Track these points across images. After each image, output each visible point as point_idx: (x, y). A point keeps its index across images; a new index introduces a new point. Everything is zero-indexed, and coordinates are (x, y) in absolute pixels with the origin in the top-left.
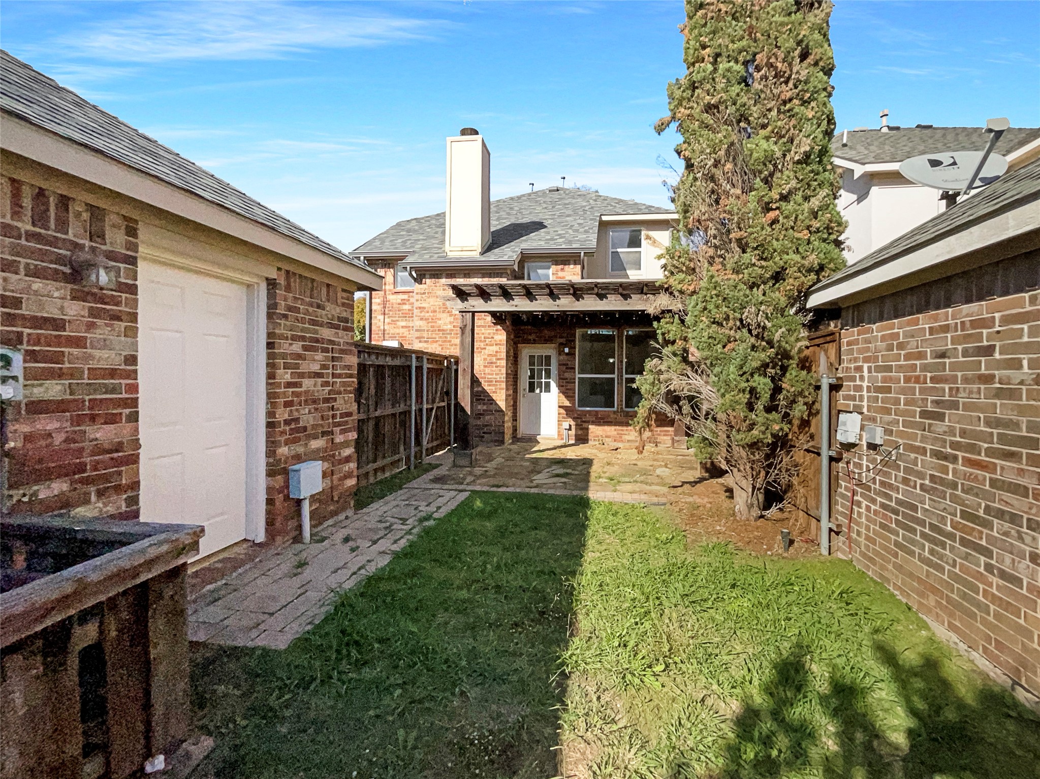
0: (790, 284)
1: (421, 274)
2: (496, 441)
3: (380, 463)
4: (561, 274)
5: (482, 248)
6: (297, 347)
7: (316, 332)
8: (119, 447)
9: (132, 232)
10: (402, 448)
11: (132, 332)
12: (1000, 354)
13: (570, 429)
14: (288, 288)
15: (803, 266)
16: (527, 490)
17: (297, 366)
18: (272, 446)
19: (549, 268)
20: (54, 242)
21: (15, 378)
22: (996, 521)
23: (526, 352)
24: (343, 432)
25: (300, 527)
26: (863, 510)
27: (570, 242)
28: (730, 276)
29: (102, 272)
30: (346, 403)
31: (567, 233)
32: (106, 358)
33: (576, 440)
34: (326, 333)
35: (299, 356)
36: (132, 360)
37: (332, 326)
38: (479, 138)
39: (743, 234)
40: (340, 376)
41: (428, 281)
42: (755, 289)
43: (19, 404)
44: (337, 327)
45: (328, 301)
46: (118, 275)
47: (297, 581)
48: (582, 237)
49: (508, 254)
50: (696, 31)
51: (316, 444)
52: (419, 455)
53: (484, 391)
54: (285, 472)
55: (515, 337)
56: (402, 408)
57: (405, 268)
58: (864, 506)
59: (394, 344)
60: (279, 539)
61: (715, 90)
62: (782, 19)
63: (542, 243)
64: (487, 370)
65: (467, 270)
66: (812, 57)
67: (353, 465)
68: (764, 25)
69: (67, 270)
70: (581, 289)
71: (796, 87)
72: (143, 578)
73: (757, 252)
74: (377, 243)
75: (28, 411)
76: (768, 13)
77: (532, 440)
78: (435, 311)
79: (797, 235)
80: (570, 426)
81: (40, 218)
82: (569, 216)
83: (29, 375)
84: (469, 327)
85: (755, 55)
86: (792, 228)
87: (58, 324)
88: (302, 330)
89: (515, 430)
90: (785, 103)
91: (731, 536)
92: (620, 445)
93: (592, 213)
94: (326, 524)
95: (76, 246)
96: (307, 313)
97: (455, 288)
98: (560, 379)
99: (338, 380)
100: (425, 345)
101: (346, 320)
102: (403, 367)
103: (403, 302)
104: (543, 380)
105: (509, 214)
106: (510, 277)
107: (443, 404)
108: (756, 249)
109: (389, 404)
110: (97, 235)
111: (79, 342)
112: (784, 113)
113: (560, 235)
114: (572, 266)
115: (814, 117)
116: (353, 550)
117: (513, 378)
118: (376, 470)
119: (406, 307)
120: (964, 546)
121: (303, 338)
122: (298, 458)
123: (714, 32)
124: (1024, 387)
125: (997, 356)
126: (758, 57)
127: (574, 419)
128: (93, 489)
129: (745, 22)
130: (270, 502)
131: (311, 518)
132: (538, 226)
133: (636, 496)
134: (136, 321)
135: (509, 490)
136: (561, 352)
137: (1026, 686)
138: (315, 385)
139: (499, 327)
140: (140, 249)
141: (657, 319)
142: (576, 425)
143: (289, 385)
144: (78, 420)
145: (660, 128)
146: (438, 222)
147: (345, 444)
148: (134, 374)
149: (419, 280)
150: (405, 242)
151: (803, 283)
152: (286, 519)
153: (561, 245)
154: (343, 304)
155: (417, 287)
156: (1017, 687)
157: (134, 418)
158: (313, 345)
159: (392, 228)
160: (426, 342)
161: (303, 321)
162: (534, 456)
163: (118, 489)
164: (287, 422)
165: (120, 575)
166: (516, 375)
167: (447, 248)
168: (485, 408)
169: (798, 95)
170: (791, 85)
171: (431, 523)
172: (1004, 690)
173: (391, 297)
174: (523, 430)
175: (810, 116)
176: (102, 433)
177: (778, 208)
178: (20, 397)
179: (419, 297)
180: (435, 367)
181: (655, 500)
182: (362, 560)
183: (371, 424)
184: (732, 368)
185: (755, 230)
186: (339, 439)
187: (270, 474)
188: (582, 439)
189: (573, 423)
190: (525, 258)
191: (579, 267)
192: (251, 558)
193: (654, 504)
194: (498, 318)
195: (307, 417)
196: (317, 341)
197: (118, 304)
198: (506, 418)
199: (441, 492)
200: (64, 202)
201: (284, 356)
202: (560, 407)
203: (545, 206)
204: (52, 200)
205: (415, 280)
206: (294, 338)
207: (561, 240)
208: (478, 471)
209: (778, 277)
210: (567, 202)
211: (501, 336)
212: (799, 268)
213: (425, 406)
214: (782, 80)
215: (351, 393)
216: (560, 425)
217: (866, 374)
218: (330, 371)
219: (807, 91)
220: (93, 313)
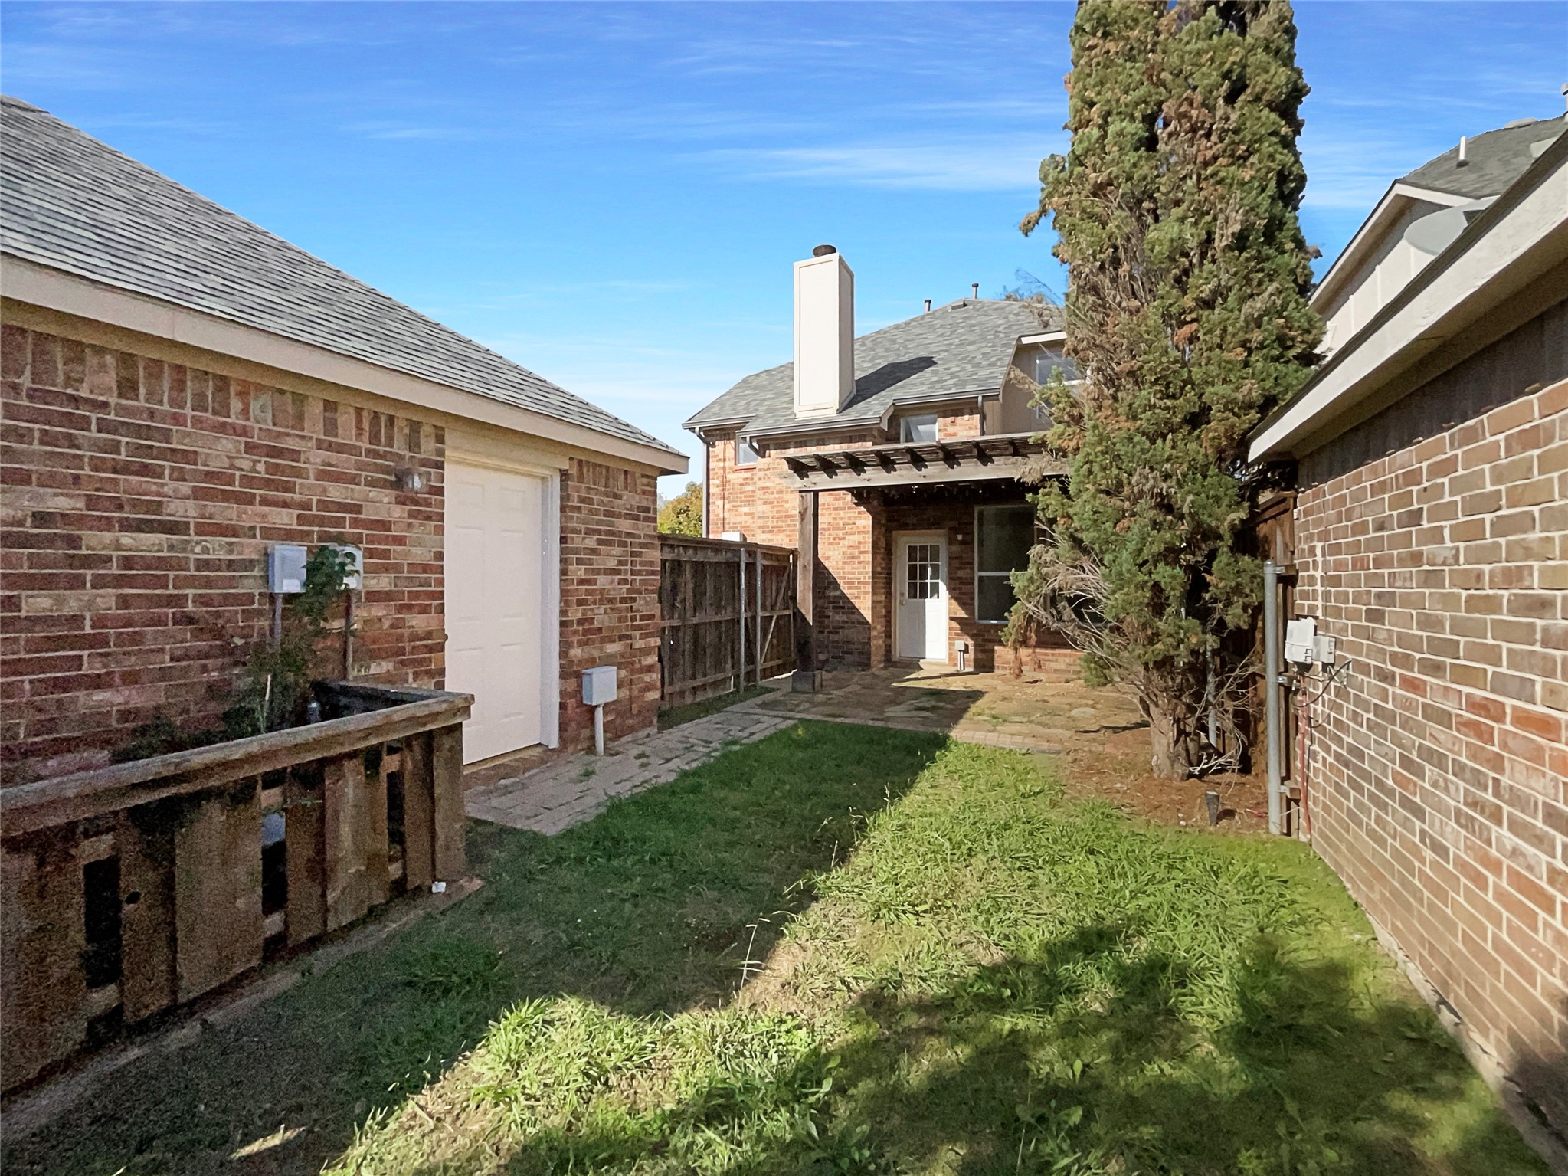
0: (1214, 430)
1: (764, 445)
2: (859, 664)
3: (699, 682)
4: (951, 429)
5: (840, 404)
6: (591, 542)
7: (612, 524)
8: (429, 635)
9: (440, 440)
10: (729, 666)
11: (440, 530)
12: (1429, 521)
13: (966, 651)
14: (581, 478)
15: (1234, 401)
16: (871, 723)
17: (590, 562)
18: (565, 646)
19: (934, 423)
20: (383, 457)
21: (357, 572)
22: (1427, 766)
23: (905, 541)
24: (643, 636)
25: (593, 738)
26: (1319, 765)
27: (965, 383)
28: (1121, 425)
29: (416, 478)
30: (648, 604)
31: (963, 369)
32: (420, 554)
33: (975, 667)
34: (624, 525)
35: (594, 551)
36: (440, 556)
37: (629, 516)
38: (835, 257)
39: (1135, 364)
40: (639, 573)
41: (773, 452)
42: (1159, 441)
43: (360, 593)
44: (637, 518)
45: (626, 488)
46: (429, 480)
47: (581, 786)
48: (983, 373)
49: (875, 408)
50: (1080, 84)
51: (612, 648)
52: (751, 676)
53: (843, 596)
54: (579, 676)
55: (888, 521)
56: (727, 615)
57: (744, 438)
58: (1320, 758)
59: (733, 537)
60: (571, 749)
61: (1103, 163)
62: (1201, 45)
63: (924, 388)
64: (847, 568)
65: (821, 435)
66: (1249, 91)
67: (656, 676)
68: (1174, 60)
69: (393, 478)
70: (955, 452)
71: (1222, 140)
72: (429, 728)
73: (1158, 388)
74: (716, 409)
75: (368, 600)
76: (1181, 40)
77: (913, 665)
78: (780, 492)
79: (1226, 356)
80: (967, 646)
81: (375, 438)
82: (971, 343)
83: (368, 569)
84: (811, 510)
85: (1160, 104)
86: (1220, 346)
87: (386, 525)
88: (598, 522)
89: (888, 649)
90: (1206, 164)
91: (1133, 797)
92: (1042, 676)
93: (1007, 335)
94: (624, 739)
95: (401, 457)
96: (600, 504)
97: (789, 460)
98: (951, 579)
99: (638, 578)
100: (769, 536)
101: (647, 510)
102: (728, 564)
103: (746, 482)
104: (929, 581)
105: (887, 350)
106: (878, 440)
107: (787, 612)
108: (1155, 382)
109: (711, 610)
110: (414, 445)
111: (400, 541)
112: (1206, 179)
113: (953, 375)
114: (966, 417)
115: (1253, 178)
116: (642, 765)
117: (883, 578)
118: (694, 689)
119: (750, 488)
120: (1403, 807)
121: (598, 532)
122: (592, 662)
123: (1102, 84)
124: (1446, 568)
125: (1425, 524)
126: (1164, 106)
127: (973, 636)
128: (410, 671)
129: (1146, 60)
130: (563, 706)
131: (605, 731)
132: (927, 362)
133: (1018, 739)
134: (442, 520)
135: (847, 721)
136: (951, 541)
137: (1453, 1005)
138: (612, 582)
139: (862, 509)
140: (447, 453)
141: (1034, 489)
142: (976, 645)
143: (582, 582)
144: (400, 609)
145: (1027, 229)
146: (784, 375)
147: (646, 651)
148: (440, 569)
149: (761, 452)
150: (748, 404)
151: (1233, 426)
152: (580, 726)
153: (952, 389)
154: (644, 492)
155: (760, 462)
156: (1443, 1007)
157: (441, 609)
158: (608, 539)
159: (738, 386)
160: (771, 532)
161: (596, 512)
162: (904, 684)
163: (430, 673)
164: (580, 622)
165: (412, 720)
166: (890, 574)
167: (796, 408)
168: (845, 618)
169: (1225, 151)
170: (1214, 138)
171: (737, 748)
172: (1427, 1010)
173: (730, 476)
174: (900, 651)
175: (1247, 178)
176: (418, 622)
177: (1193, 321)
178: (360, 588)
179: (761, 474)
180: (775, 564)
181: (1045, 746)
182: (648, 775)
183: (689, 632)
184: (1125, 555)
185: (1151, 357)
186: (639, 644)
187: (563, 676)
188: (985, 664)
189: (970, 642)
190: (899, 413)
191: (977, 417)
192: (543, 761)
193: (1043, 752)
194: (862, 496)
195: (602, 617)
196: (612, 533)
197: (429, 505)
198: (874, 633)
199: (765, 719)
200: (391, 419)
201: (576, 551)
202: (951, 619)
203: (940, 331)
204: (383, 419)
205: (757, 452)
206: (589, 532)
207: (952, 382)
208: (820, 697)
209: (1197, 419)
210: (973, 322)
211: (865, 520)
212: (1225, 406)
213: (760, 614)
214: (1201, 132)
215: (653, 592)
216: (951, 645)
217: (1319, 558)
218: (628, 567)
219: (1241, 142)
220: (412, 515)
